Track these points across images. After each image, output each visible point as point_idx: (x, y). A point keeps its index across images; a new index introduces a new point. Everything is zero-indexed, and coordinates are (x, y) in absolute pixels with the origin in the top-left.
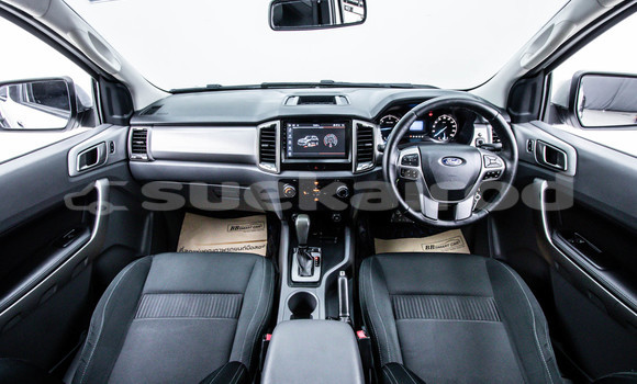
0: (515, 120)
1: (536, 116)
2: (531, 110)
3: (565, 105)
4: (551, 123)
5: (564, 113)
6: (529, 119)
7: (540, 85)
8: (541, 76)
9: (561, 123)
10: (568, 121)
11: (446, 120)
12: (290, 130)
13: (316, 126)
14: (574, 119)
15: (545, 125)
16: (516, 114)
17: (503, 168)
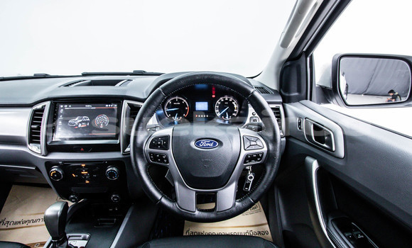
0: (286, 100)
1: (304, 96)
2: (299, 90)
3: (329, 86)
4: (319, 102)
5: (329, 93)
6: (298, 99)
7: (303, 66)
8: (303, 58)
9: (329, 103)
10: (334, 101)
11: (228, 101)
12: (62, 111)
13: (88, 106)
14: (338, 99)
15: (314, 104)
16: (287, 95)
17: (265, 149)
